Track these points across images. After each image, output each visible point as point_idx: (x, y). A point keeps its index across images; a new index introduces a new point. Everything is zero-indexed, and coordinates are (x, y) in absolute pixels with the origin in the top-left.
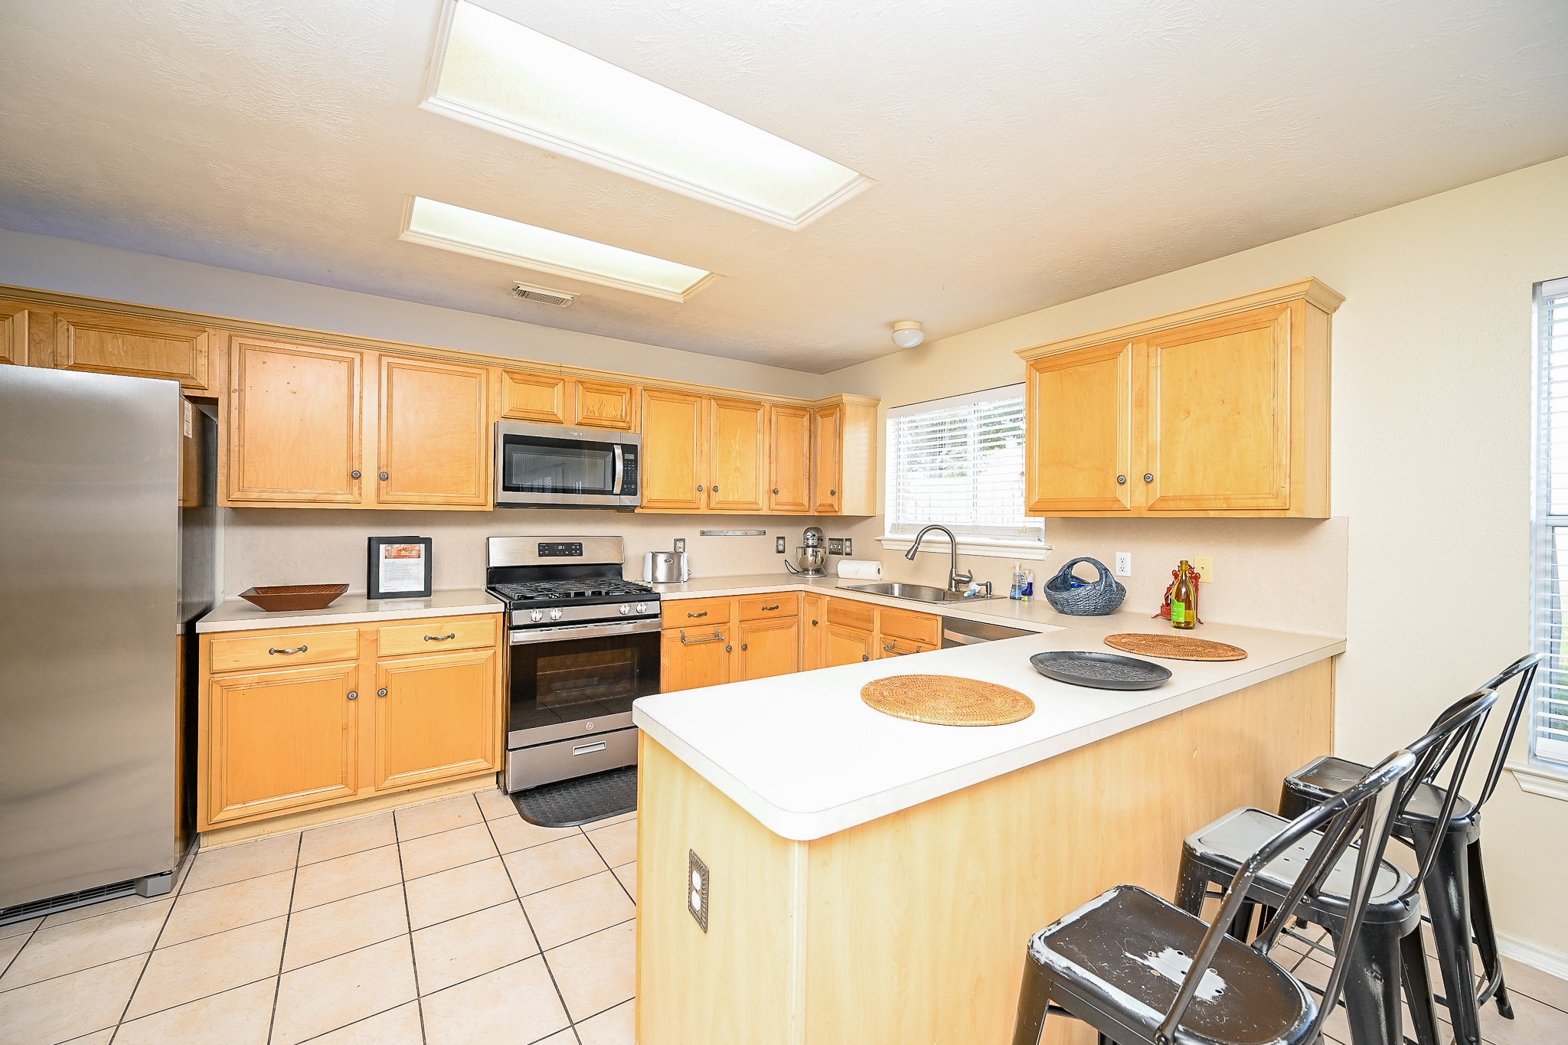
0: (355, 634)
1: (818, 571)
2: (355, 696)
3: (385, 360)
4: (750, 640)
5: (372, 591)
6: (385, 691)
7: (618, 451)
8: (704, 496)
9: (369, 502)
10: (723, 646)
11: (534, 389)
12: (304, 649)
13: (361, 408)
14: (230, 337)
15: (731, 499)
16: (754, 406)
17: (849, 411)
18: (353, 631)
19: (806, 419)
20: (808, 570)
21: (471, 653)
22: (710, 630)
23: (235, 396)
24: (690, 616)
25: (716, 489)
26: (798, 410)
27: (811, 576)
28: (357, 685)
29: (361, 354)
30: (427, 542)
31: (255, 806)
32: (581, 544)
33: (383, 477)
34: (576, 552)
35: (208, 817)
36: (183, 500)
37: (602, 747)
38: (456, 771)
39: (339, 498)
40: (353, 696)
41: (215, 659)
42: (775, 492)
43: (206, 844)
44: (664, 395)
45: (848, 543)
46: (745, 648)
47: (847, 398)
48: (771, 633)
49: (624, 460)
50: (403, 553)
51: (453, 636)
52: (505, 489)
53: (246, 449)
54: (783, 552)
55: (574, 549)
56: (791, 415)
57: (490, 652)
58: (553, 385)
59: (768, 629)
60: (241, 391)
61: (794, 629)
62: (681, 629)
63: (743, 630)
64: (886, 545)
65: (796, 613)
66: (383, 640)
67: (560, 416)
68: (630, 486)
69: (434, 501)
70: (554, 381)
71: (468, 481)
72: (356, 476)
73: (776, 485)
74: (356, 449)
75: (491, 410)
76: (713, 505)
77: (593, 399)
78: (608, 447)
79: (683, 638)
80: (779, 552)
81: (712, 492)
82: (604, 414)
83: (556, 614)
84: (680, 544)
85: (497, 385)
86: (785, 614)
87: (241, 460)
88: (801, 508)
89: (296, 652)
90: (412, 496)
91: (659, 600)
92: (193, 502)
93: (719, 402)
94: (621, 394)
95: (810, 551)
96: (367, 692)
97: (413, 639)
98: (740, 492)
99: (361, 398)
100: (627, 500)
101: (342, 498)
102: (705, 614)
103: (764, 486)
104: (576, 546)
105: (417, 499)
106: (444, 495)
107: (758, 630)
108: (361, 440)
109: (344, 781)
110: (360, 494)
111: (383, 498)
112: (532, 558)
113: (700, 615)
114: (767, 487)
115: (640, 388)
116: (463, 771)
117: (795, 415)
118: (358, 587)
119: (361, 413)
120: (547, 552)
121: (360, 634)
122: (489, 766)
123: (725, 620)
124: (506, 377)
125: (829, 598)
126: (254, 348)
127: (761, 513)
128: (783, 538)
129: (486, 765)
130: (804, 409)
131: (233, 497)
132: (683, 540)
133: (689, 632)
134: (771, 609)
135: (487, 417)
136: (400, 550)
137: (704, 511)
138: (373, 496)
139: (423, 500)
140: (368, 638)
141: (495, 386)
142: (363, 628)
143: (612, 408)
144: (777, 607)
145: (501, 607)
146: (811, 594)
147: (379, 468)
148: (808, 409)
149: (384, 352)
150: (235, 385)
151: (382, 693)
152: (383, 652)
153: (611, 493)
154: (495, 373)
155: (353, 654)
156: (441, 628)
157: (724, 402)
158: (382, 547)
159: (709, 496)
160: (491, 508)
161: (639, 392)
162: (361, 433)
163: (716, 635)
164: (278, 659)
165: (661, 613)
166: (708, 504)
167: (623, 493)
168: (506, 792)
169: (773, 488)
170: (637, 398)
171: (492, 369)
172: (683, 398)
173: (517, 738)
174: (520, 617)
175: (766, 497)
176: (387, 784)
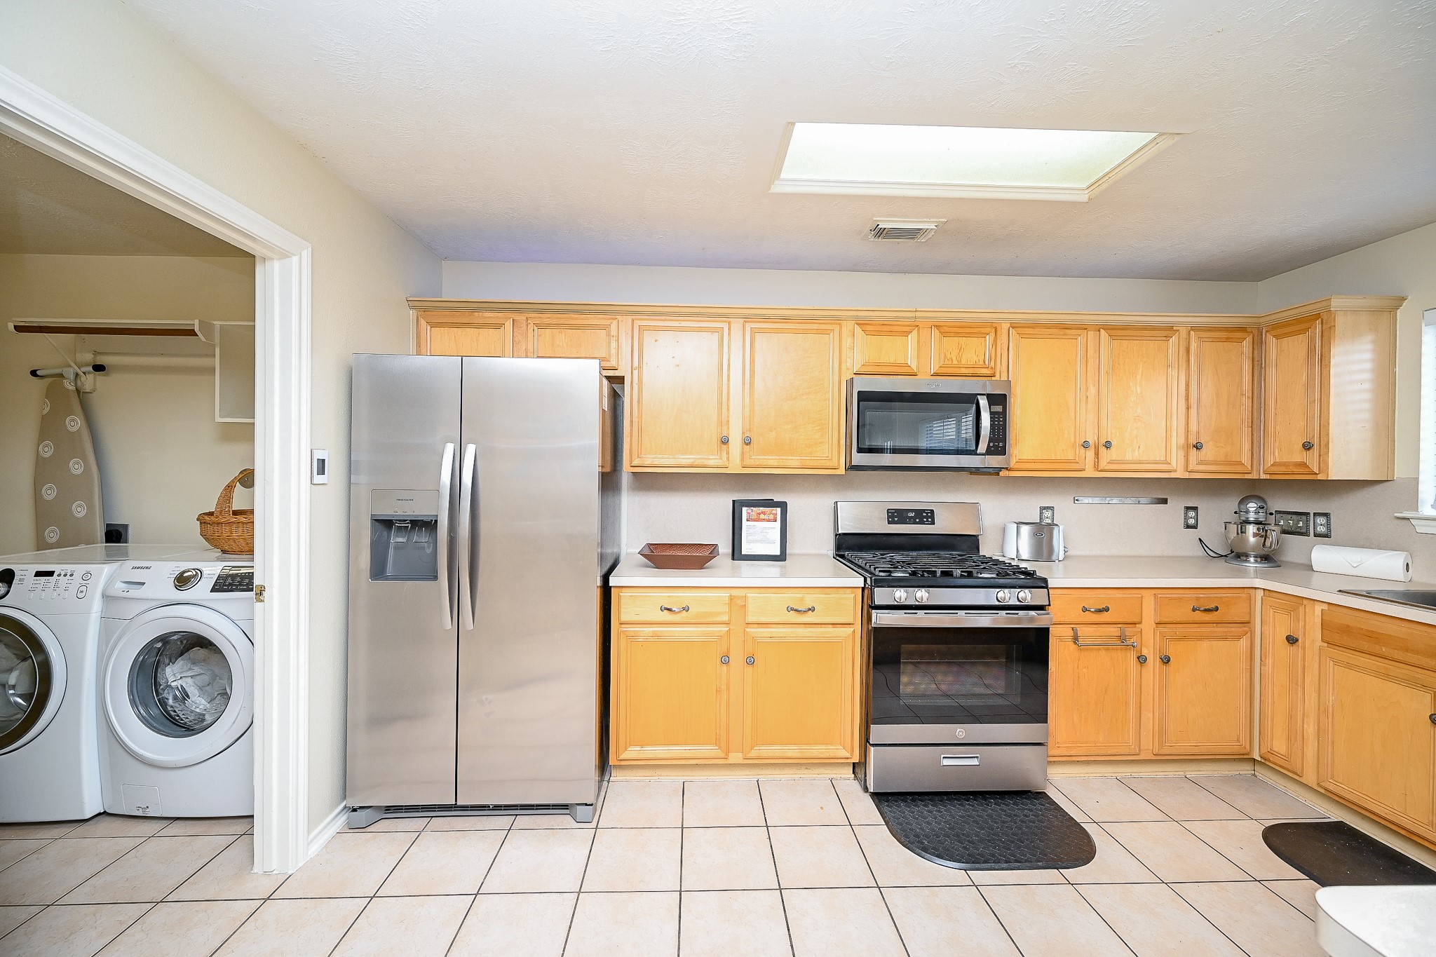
0: (727, 599)
1: (1266, 558)
2: (727, 660)
3: (748, 326)
4: (1173, 650)
5: (736, 553)
6: (752, 659)
7: (983, 402)
8: (1090, 454)
9: (735, 468)
10: (1132, 656)
11: (886, 340)
12: (686, 609)
13: (729, 376)
14: (633, 320)
15: (1129, 457)
16: (1165, 333)
17: (1340, 321)
18: (725, 595)
19: (1246, 345)
20: (1247, 556)
21: (830, 629)
22: (1114, 631)
23: (636, 372)
24: (1085, 610)
25: (1108, 445)
26: (1234, 332)
27: (1252, 564)
28: (728, 649)
29: (729, 323)
30: (783, 506)
31: (652, 751)
32: (932, 511)
33: (747, 442)
34: (927, 521)
35: (617, 754)
36: (602, 467)
37: (975, 762)
38: (816, 754)
39: (711, 463)
40: (725, 660)
41: (624, 610)
42: (1198, 447)
43: (616, 776)
44: (1036, 331)
45: (1321, 520)
46: (1166, 660)
47: (1336, 303)
48: (1205, 644)
49: (991, 413)
50: (762, 516)
51: (813, 609)
52: (860, 450)
53: (643, 419)
54: (1195, 527)
55: (925, 516)
56: (1220, 340)
57: (849, 630)
58: (906, 334)
59: (1201, 638)
60: (640, 367)
61: (1244, 643)
62: (1072, 626)
63: (1163, 636)
64: (1421, 527)
65: (1246, 619)
66: (751, 607)
67: (914, 366)
68: (998, 445)
69: (791, 463)
70: (908, 329)
71: (821, 443)
72: (725, 441)
73: (1198, 437)
74: (724, 415)
75: (844, 367)
76: (1103, 465)
77: (951, 343)
78: (972, 399)
79: (1075, 639)
80: (1188, 527)
81: (1103, 450)
82: (964, 361)
83: (922, 595)
84: (1047, 514)
85: (850, 340)
86: (1230, 619)
87: (640, 430)
88: (1239, 469)
89: (681, 611)
90: (772, 460)
91: (1046, 587)
92: (608, 469)
93: (1112, 332)
94: (984, 335)
95: (1251, 529)
96: (737, 659)
97: (776, 608)
98: (1142, 448)
99: (729, 365)
100: (994, 461)
101: (713, 461)
102: (1107, 610)
103: (1177, 439)
104: (927, 513)
105: (776, 463)
106: (799, 458)
107: (1184, 638)
108: (728, 406)
109: (717, 742)
110: (728, 459)
111: (748, 462)
112: (879, 525)
113: (1099, 611)
114: (1182, 441)
115: (1006, 326)
116: (822, 756)
117: (1228, 340)
118: (725, 548)
119: (728, 380)
120: (896, 519)
121: (731, 598)
122: (848, 755)
123: (1136, 620)
124: (858, 330)
125: (1325, 607)
126: (650, 328)
127: (1173, 475)
128: (1195, 509)
129: (845, 754)
130: (1242, 329)
131: (635, 463)
132: (1052, 508)
133: (1083, 631)
134: (1206, 610)
135: (840, 376)
136: (759, 514)
137: (1090, 473)
138: (738, 461)
139: (781, 464)
140: (737, 602)
141: (847, 341)
142: (735, 593)
143: (973, 353)
144: (1217, 609)
145: (859, 582)
146: (1274, 594)
147: (743, 433)
148: (1249, 330)
149: (747, 318)
150: (636, 364)
151: (750, 661)
152: (750, 619)
153: (974, 453)
154: (848, 326)
155: (725, 618)
156: (802, 599)
157: (1117, 331)
158: (744, 509)
159: (1097, 454)
160: (842, 471)
161: (1005, 331)
162: (728, 400)
163: (1122, 638)
164: (666, 616)
165: (1049, 605)
166: (1096, 467)
167: (989, 452)
168: (866, 789)
169: (1193, 441)
170: (1003, 338)
171: (844, 323)
172: (1062, 332)
173: (879, 732)
174: (882, 595)
175: (1182, 453)
176: (753, 753)
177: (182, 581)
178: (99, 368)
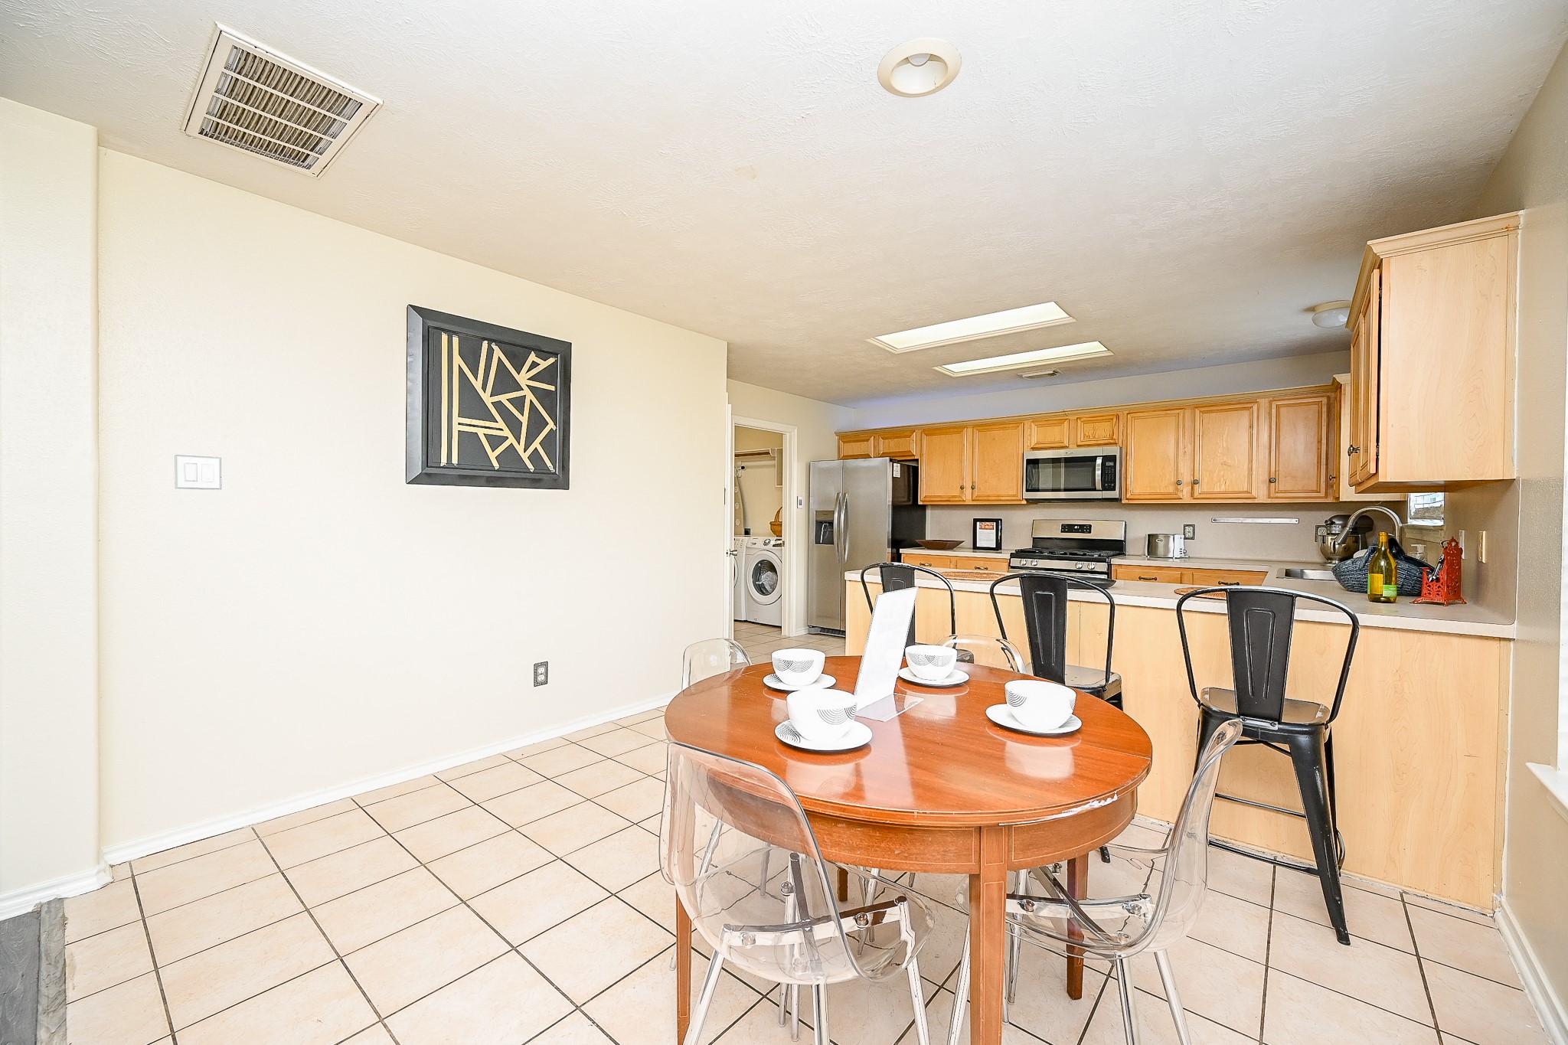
3: (976, 430)
5: (975, 546)
7: (1097, 461)
9: (968, 500)
11: (1049, 428)
13: (965, 455)
14: (922, 432)
15: (1217, 490)
16: (1246, 405)
19: (1323, 405)
23: (923, 456)
25: (1196, 482)
29: (966, 428)
30: (997, 521)
32: (1090, 526)
33: (974, 488)
34: (1088, 531)
42: (1273, 481)
44: (1147, 414)
49: (1103, 467)
50: (987, 527)
51: (987, 568)
52: (1027, 491)
56: (1299, 404)
58: (1061, 424)
67: (1066, 442)
68: (1109, 482)
70: (1061, 421)
71: (1012, 487)
72: (963, 488)
73: (1275, 474)
74: (963, 474)
75: (1025, 446)
76: (1196, 495)
77: (1089, 427)
78: (1091, 459)
81: (1194, 485)
82: (1097, 436)
83: (1035, 563)
85: (1028, 430)
94: (1110, 420)
98: (1227, 484)
99: (966, 449)
100: (1108, 495)
101: (957, 498)
103: (1259, 476)
104: (1086, 526)
105: (988, 498)
108: (965, 470)
110: (965, 496)
111: (975, 498)
112: (1059, 533)
114: (1264, 477)
115: (1128, 413)
117: (1305, 403)
118: (969, 542)
120: (1069, 530)
124: (1033, 424)
126: (930, 434)
127: (1256, 501)
131: (922, 500)
132: (1192, 526)
135: (1023, 451)
136: (985, 526)
137: (1188, 500)
138: (970, 497)
139: (992, 498)
141: (1027, 432)
143: (1103, 432)
147: (972, 483)
149: (975, 426)
153: (1091, 490)
154: (1026, 423)
157: (1208, 407)
158: (978, 523)
159: (1192, 488)
160: (1026, 502)
161: (1124, 416)
162: (965, 467)
166: (1192, 495)
167: (1102, 489)
169: (1271, 477)
170: (1122, 421)
171: (1024, 421)
172: (1165, 412)
175: (1263, 486)
177: (765, 544)
178: (743, 468)
